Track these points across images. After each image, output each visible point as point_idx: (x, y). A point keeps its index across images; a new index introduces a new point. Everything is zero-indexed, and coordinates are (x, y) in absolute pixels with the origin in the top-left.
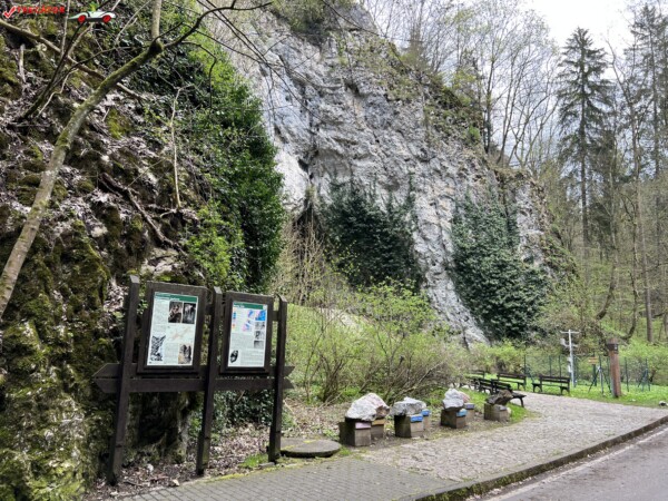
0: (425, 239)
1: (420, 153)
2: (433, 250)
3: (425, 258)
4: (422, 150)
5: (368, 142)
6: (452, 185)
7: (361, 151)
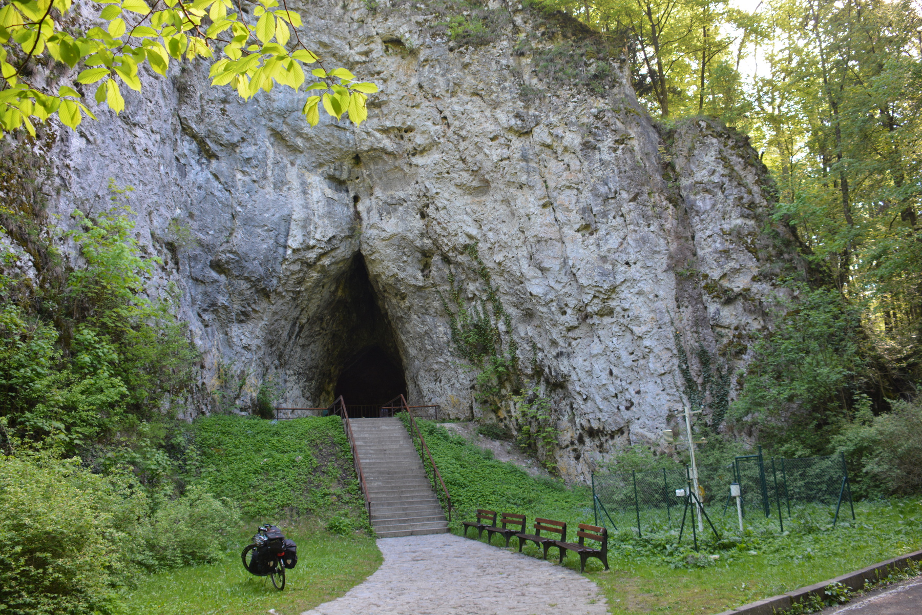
0: (542, 270)
1: (513, 122)
2: (558, 287)
3: (546, 304)
4: (518, 116)
5: (429, 123)
6: (575, 164)
7: (419, 140)
